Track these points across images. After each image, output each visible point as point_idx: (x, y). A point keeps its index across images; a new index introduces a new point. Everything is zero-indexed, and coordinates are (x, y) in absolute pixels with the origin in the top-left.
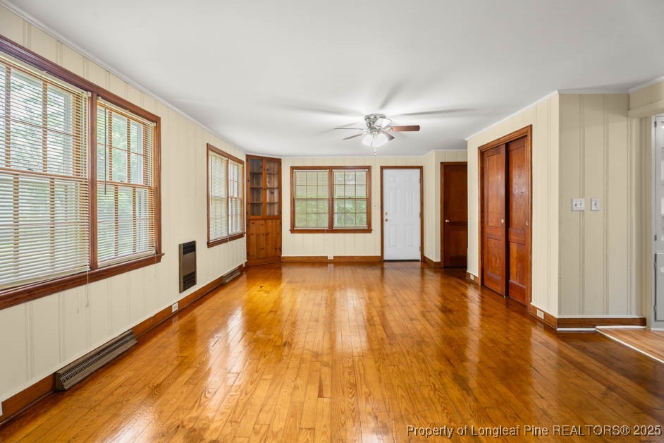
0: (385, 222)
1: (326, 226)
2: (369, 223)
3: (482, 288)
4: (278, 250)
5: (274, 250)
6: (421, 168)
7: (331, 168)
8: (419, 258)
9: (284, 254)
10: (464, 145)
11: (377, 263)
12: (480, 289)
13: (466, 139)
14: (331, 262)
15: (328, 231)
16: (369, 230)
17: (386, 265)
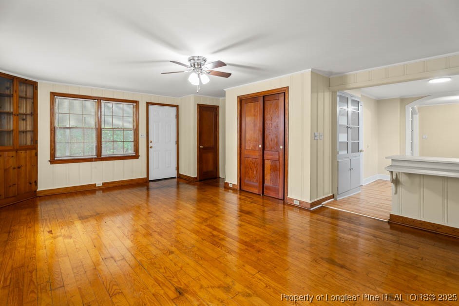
0: (150, 149)
1: (93, 154)
2: (136, 149)
3: (240, 192)
4: (34, 184)
5: (28, 184)
6: (177, 106)
7: (99, 100)
8: (176, 176)
9: (40, 188)
10: (223, 94)
11: (144, 184)
12: (238, 193)
13: (225, 90)
14: (99, 189)
15: (96, 160)
16: (136, 156)
17: (151, 184)
